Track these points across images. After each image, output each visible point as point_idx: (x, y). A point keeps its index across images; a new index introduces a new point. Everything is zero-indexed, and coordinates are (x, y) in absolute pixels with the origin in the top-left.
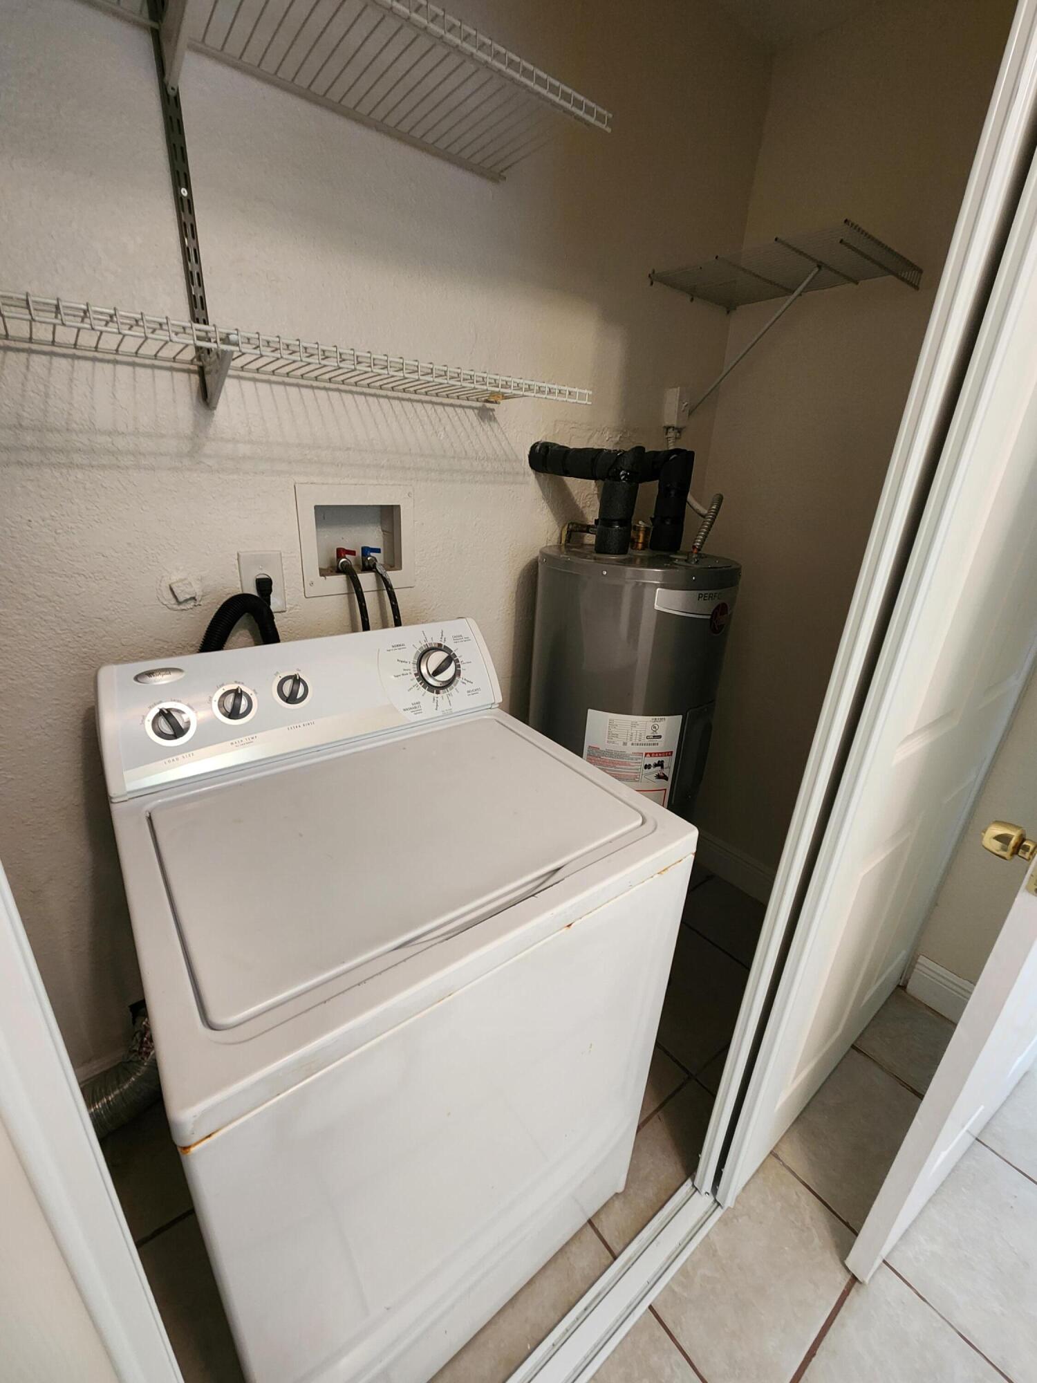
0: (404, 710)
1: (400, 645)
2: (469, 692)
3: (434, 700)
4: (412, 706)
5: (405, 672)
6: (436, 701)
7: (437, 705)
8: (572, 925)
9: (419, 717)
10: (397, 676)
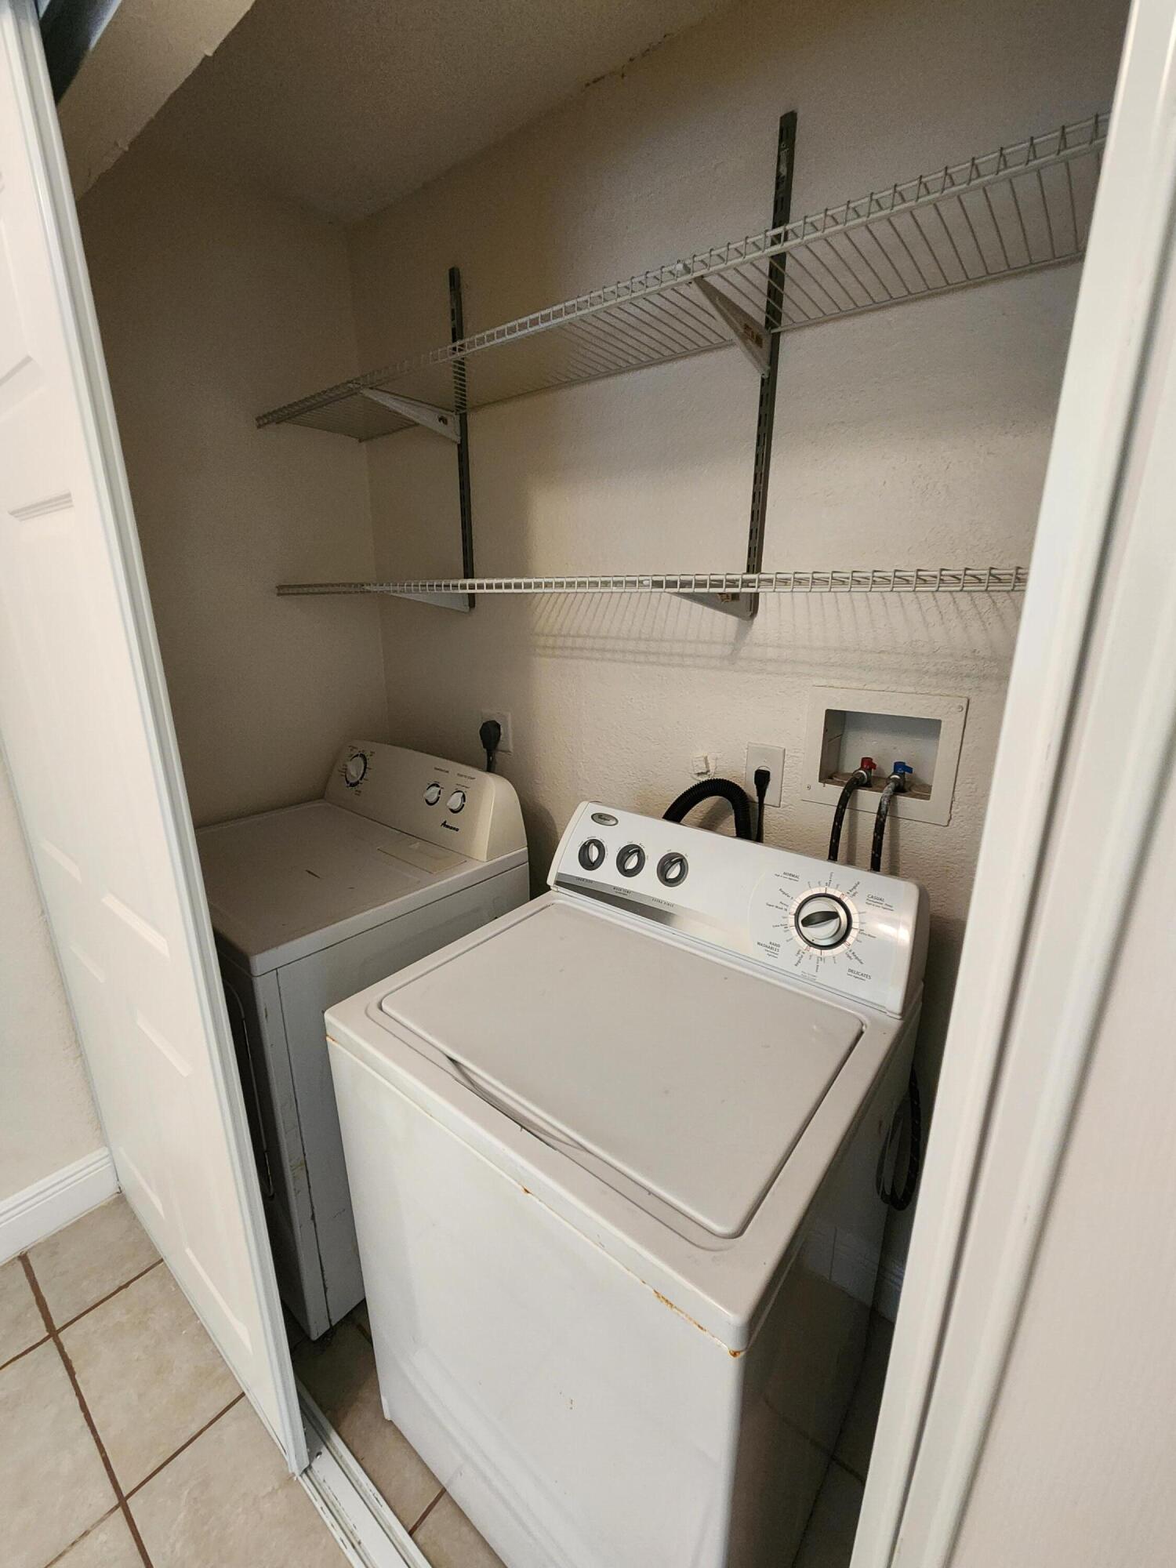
0: (759, 943)
1: (793, 876)
2: (850, 970)
3: (798, 953)
4: (769, 945)
5: (780, 906)
6: (800, 956)
7: (799, 962)
8: (529, 1194)
9: (771, 961)
10: (770, 905)
